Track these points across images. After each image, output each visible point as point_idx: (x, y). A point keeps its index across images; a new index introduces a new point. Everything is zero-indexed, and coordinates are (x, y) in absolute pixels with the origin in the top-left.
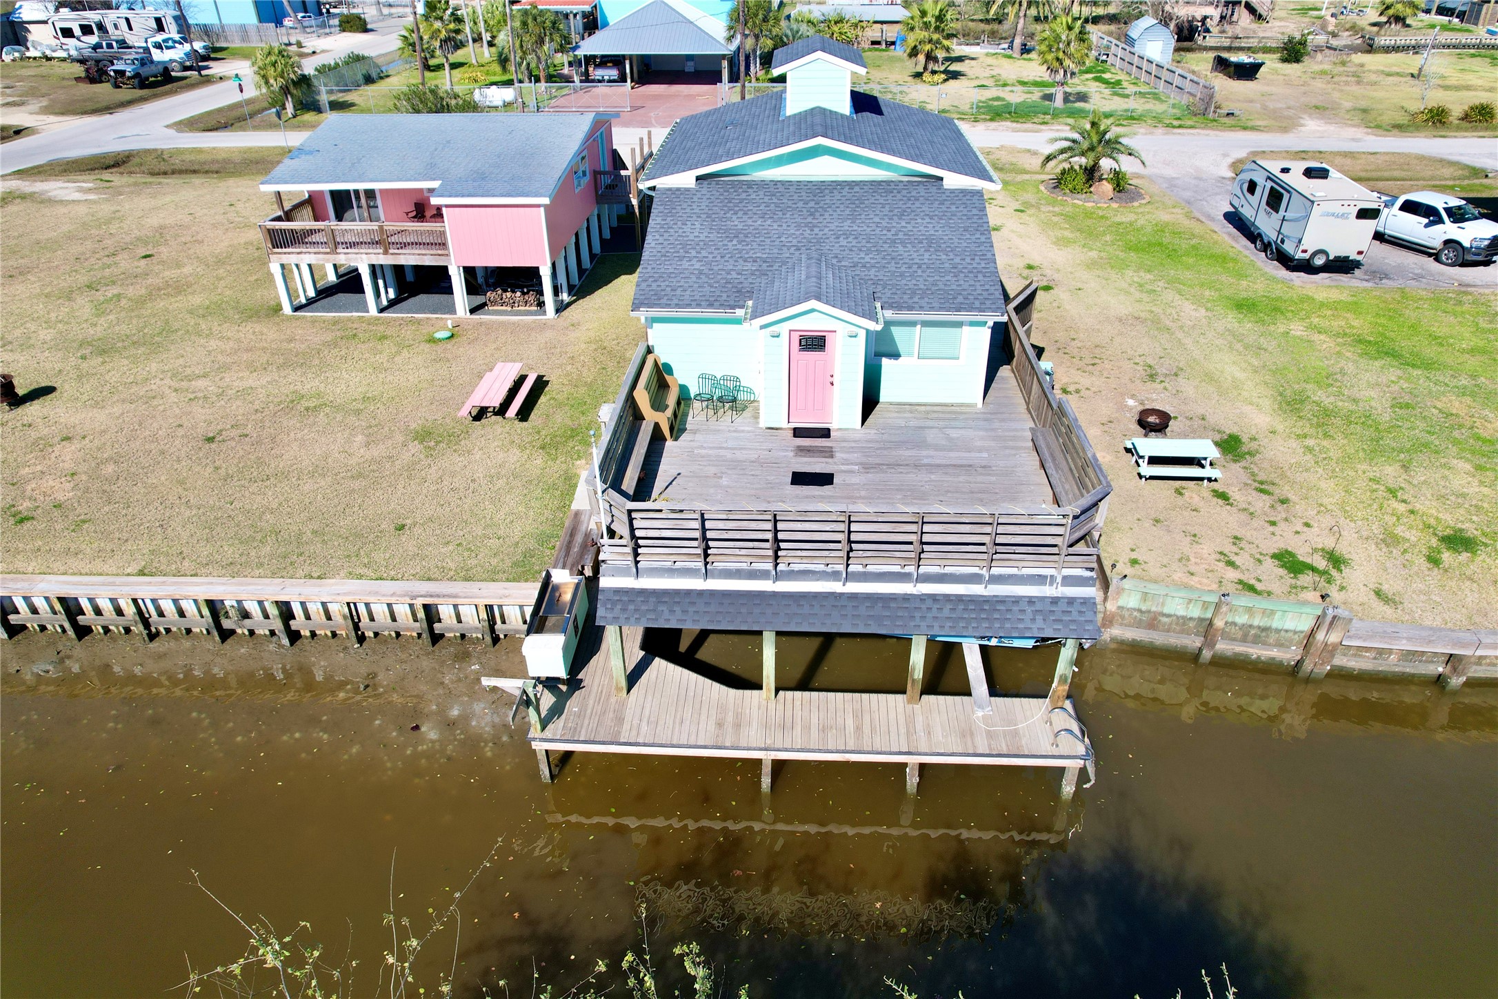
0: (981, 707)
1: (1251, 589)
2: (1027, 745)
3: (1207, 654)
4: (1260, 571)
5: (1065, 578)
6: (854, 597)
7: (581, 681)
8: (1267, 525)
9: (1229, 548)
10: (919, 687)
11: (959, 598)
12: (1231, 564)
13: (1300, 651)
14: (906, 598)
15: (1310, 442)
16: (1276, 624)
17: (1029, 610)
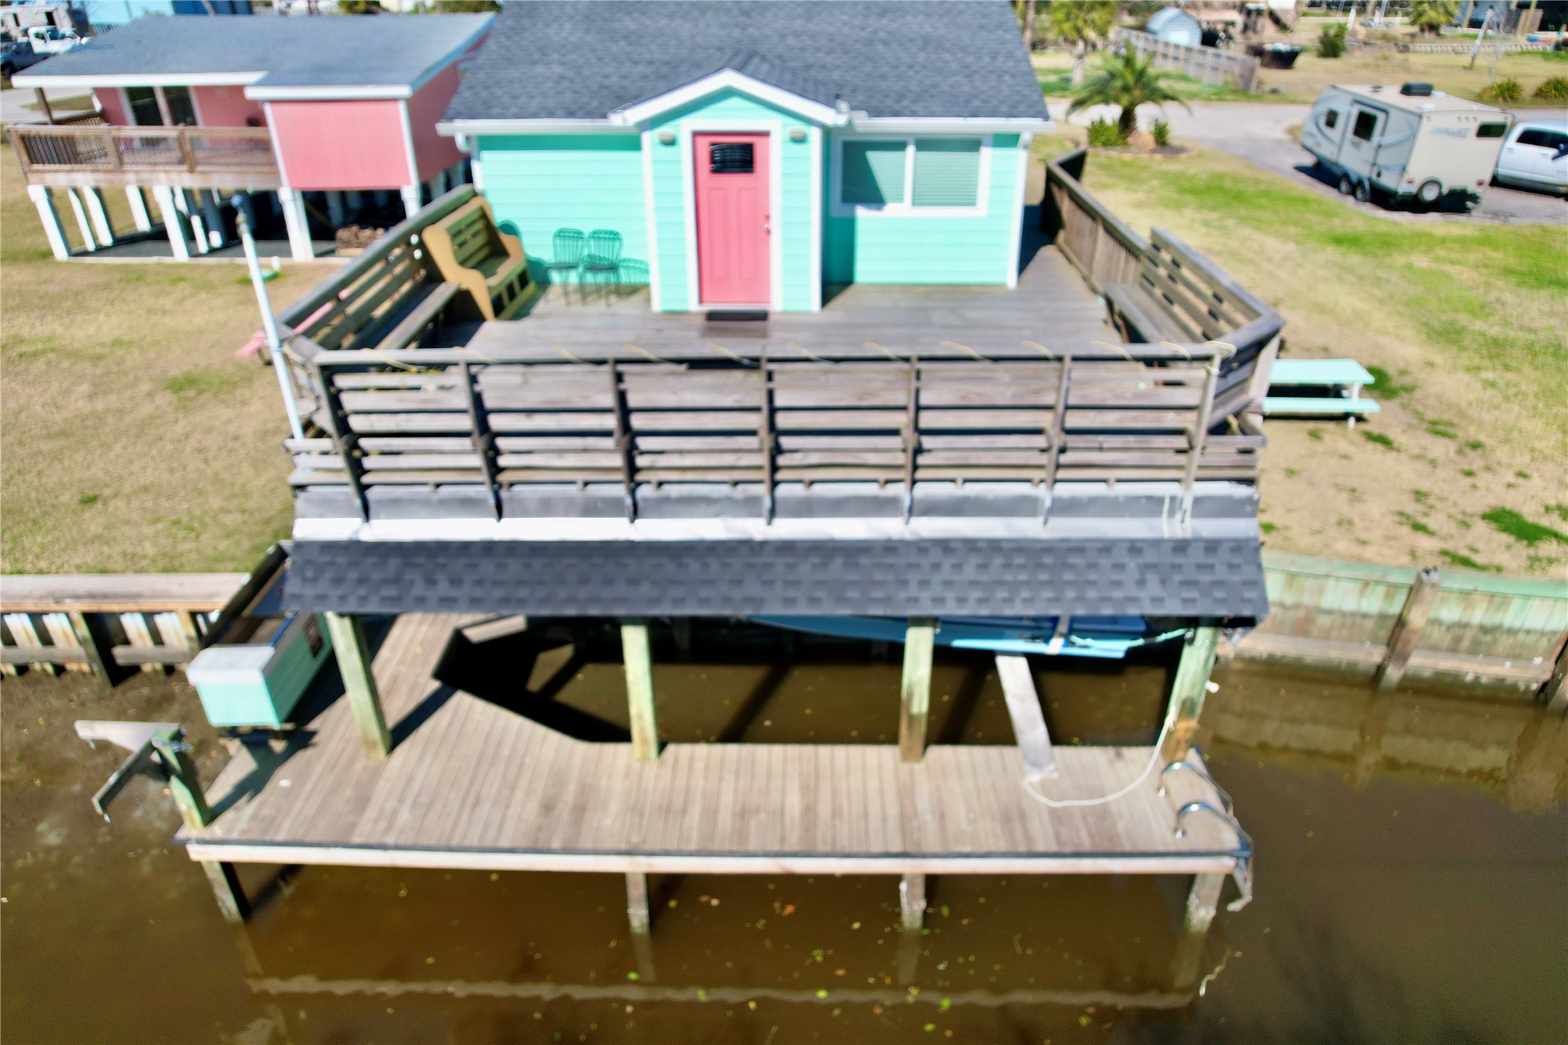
0: (1036, 765)
1: (1466, 562)
2: (1126, 835)
3: (1393, 674)
4: (1470, 537)
5: (1198, 501)
6: (787, 547)
7: (313, 734)
8: (1459, 476)
9: (1411, 507)
10: (922, 728)
11: (994, 546)
12: (1418, 527)
13: (1551, 664)
14: (890, 547)
15: (1490, 375)
16: (1510, 618)
17: (1132, 564)
